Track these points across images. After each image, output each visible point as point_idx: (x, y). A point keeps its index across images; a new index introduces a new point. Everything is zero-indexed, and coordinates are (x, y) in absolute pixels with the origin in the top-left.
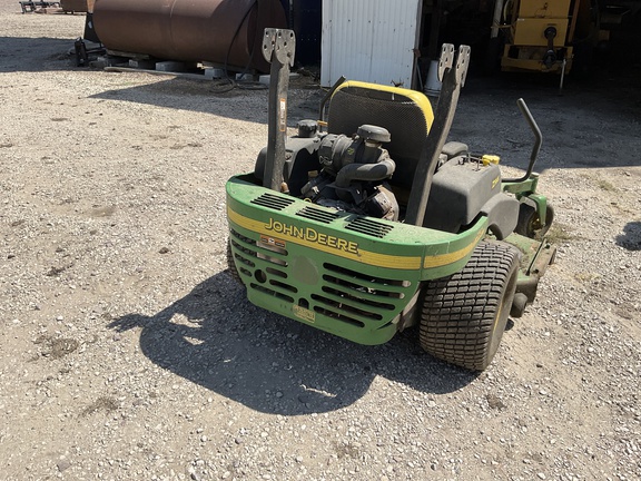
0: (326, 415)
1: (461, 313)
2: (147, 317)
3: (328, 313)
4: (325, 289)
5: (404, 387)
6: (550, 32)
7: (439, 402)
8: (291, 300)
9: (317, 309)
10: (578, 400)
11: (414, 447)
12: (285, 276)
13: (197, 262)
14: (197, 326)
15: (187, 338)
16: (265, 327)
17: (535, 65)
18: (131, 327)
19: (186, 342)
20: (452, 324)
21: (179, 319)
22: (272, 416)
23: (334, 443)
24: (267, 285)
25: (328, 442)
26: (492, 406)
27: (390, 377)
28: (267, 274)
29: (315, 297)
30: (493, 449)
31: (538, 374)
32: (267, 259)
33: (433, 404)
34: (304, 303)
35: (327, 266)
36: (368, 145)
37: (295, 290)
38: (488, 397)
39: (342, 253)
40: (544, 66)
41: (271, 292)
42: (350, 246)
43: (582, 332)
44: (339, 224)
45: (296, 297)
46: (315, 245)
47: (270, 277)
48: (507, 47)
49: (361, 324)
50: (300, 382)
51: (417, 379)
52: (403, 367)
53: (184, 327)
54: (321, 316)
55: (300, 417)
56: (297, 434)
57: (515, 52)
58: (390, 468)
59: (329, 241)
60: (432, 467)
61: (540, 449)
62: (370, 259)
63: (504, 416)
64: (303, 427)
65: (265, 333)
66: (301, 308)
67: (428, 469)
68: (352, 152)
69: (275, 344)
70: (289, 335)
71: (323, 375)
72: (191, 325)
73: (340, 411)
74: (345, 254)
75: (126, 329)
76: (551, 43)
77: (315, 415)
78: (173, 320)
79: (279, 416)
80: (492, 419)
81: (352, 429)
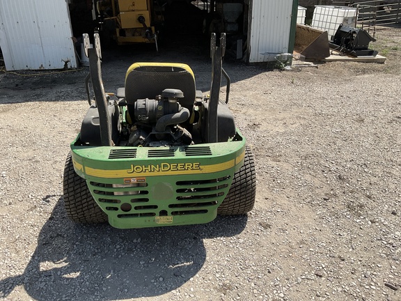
0: (197, 275)
1: (241, 185)
2: (19, 276)
3: (181, 213)
4: (179, 198)
5: (222, 239)
6: (141, 19)
7: (242, 237)
8: (152, 214)
9: (174, 213)
10: (294, 208)
11: (253, 267)
12: (147, 200)
13: (21, 221)
14: (65, 264)
15: (66, 276)
16: (114, 243)
17: (140, 39)
18: (11, 288)
19: (68, 279)
20: (237, 192)
21: (45, 266)
22: (169, 293)
23: (215, 288)
24: (133, 211)
25: (212, 290)
26: (265, 228)
27: (210, 236)
28: (132, 204)
29: (171, 206)
30: (284, 248)
31: (269, 202)
32: (126, 194)
33: (241, 241)
34: (163, 213)
35: (178, 183)
36: (171, 101)
37: (156, 207)
38: (260, 224)
39: (190, 172)
40: (147, 40)
41: (136, 215)
42: (194, 166)
43: (268, 175)
44: (179, 154)
45: (157, 211)
46: (170, 173)
47: (134, 205)
48: (118, 30)
49: (206, 211)
50: (166, 265)
51: (223, 231)
52: (212, 228)
53: (55, 269)
54: (177, 216)
55: (185, 285)
56: (192, 296)
57: (123, 32)
58: (253, 285)
59: (179, 167)
60: (269, 272)
61: (300, 238)
62: (208, 169)
63: (274, 229)
64: (192, 289)
65: (118, 246)
66: (162, 217)
67: (268, 274)
68: (161, 108)
69: (130, 250)
70: (135, 241)
71: (176, 254)
72: (59, 266)
73: (202, 269)
74: (191, 172)
75: (9, 292)
76: (144, 25)
77: (192, 279)
78: (42, 269)
79: (173, 291)
80: (271, 234)
81: (218, 275)
